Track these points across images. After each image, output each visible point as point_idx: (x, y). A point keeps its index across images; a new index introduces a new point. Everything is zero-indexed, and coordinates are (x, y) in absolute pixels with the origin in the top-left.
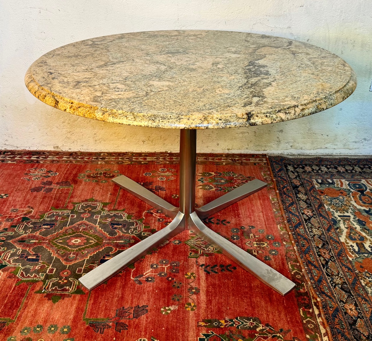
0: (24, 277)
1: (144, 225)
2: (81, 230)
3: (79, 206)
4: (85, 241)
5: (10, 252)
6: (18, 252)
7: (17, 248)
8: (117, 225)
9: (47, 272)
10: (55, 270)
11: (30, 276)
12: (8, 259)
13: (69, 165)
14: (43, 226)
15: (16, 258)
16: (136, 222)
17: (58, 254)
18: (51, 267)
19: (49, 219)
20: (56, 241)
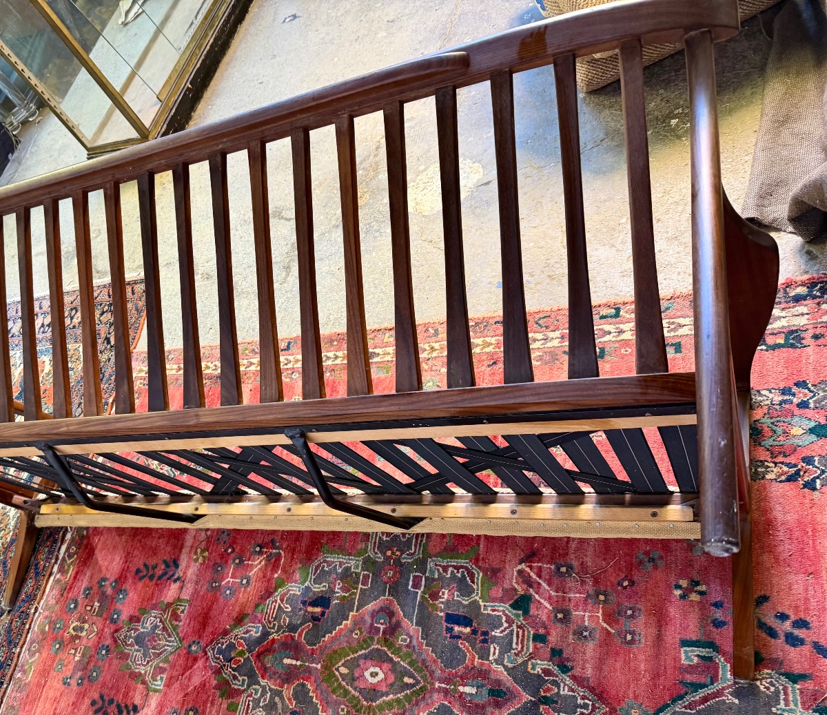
0: (466, 568)
5: (517, 655)
6: (497, 652)
7: (501, 668)
9: (423, 579)
10: (411, 583)
11: (456, 571)
12: (514, 627)
15: (497, 633)
17: (408, 635)
18: (417, 593)
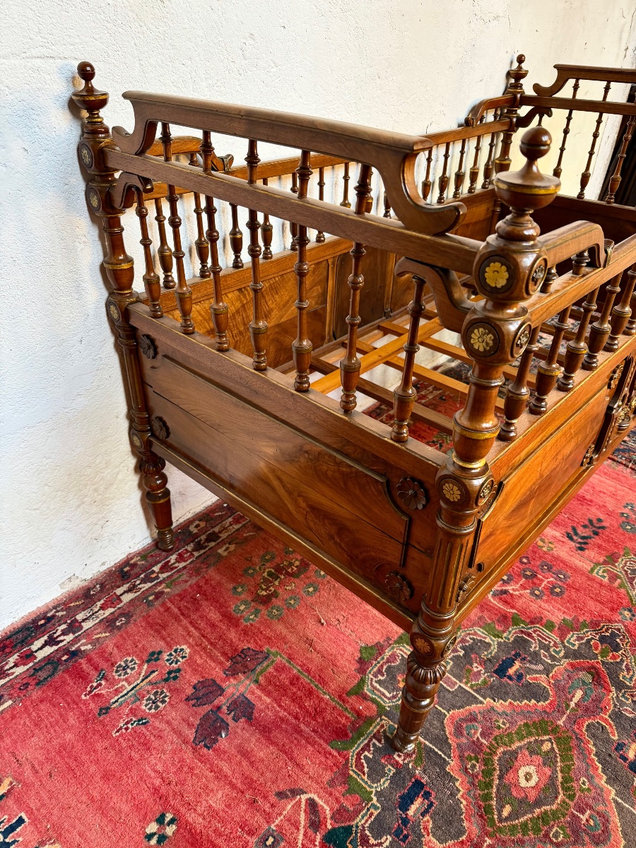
1: (537, 625)
2: (483, 741)
3: (375, 688)
4: (538, 759)
8: (510, 667)
13: (169, 604)
14: (411, 813)
16: (522, 632)
19: (384, 784)
20: (501, 821)
